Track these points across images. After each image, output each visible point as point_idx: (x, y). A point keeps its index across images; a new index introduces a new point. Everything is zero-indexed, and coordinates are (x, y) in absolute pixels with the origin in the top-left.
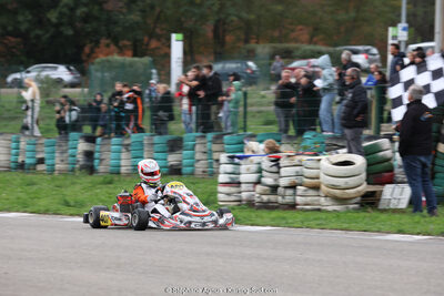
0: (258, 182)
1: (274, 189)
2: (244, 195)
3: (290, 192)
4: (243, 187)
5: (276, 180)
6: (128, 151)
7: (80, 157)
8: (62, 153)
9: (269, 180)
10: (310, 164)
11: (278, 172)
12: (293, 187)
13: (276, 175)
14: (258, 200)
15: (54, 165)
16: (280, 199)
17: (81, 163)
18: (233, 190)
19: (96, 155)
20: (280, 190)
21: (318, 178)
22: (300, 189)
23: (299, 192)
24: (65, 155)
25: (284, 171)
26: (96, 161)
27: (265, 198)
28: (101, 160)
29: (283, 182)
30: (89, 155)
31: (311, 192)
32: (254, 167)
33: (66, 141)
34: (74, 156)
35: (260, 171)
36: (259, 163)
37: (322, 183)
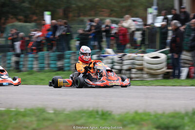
1: (120, 71)
3: (128, 72)
5: (121, 67)
6: (37, 60)
7: (13, 64)
8: (5, 62)
9: (117, 67)
10: (138, 58)
11: (122, 63)
12: (129, 70)
13: (121, 65)
19: (21, 63)
20: (124, 71)
21: (142, 65)
22: (134, 70)
23: (133, 72)
25: (125, 62)
26: (21, 66)
28: (24, 65)
29: (125, 67)
31: (139, 72)
32: (110, 61)
33: (5, 56)
34: (9, 64)
35: (113, 63)
36: (112, 59)
37: (144, 67)
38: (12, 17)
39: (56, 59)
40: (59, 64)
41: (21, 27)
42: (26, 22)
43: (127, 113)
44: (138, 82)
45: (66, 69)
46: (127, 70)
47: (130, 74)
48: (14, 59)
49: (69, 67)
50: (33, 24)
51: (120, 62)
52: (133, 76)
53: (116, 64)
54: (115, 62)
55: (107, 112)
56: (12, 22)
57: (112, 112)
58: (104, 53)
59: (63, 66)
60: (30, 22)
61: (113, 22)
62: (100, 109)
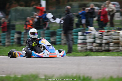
0: (94, 42)
1: (100, 45)
2: (88, 47)
3: (107, 45)
4: (88, 44)
5: (101, 41)
7: (15, 40)
8: (9, 38)
9: (98, 41)
10: (115, 34)
11: (102, 38)
12: (108, 43)
13: (101, 39)
14: (94, 49)
15: (4, 43)
16: (103, 48)
17: (16, 42)
18: (84, 46)
19: (22, 39)
20: (103, 45)
21: (119, 40)
23: (111, 45)
24: (10, 39)
25: (105, 37)
26: (22, 41)
27: (97, 48)
28: (24, 41)
29: (104, 42)
30: (19, 39)
31: (116, 45)
32: (92, 36)
33: (10, 34)
34: (13, 39)
35: (94, 38)
36: (94, 35)
37: (120, 41)
38: (15, 2)
39: (50, 35)
40: (52, 39)
41: (23, 10)
42: (26, 6)
43: (104, 78)
44: (115, 53)
45: (58, 43)
46: (106, 44)
47: (109, 46)
48: (16, 36)
49: (60, 42)
50: (31, 8)
51: (101, 37)
52: (111, 48)
53: (97, 39)
54: (96, 37)
55: (88, 77)
56: (15, 7)
57: (91, 77)
58: (88, 30)
59: (55, 41)
60: (29, 6)
61: (96, 5)
62: (81, 75)
